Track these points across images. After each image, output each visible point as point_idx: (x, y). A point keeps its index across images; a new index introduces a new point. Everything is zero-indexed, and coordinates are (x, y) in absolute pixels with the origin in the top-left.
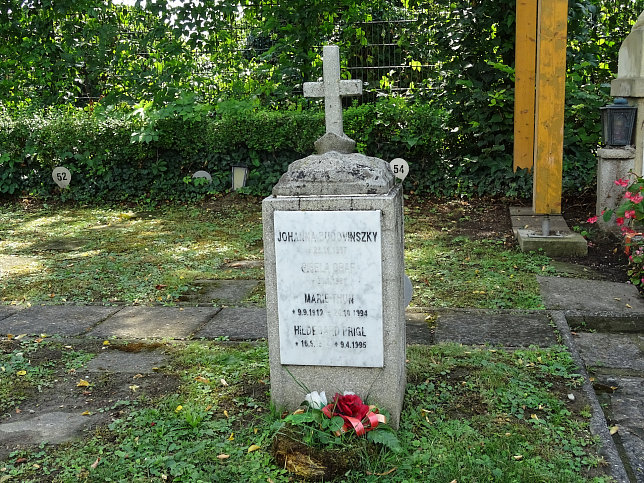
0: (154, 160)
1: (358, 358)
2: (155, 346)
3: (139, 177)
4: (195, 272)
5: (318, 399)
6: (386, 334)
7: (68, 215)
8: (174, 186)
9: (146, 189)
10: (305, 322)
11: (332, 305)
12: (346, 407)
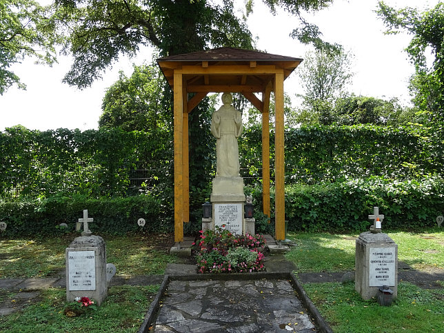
0: (43, 218)
1: (89, 288)
2: (37, 290)
3: (37, 226)
4: (54, 266)
5: (78, 299)
6: (96, 281)
7: (5, 243)
8: (52, 229)
9: (39, 231)
10: (76, 279)
11: (83, 275)
12: (84, 300)
